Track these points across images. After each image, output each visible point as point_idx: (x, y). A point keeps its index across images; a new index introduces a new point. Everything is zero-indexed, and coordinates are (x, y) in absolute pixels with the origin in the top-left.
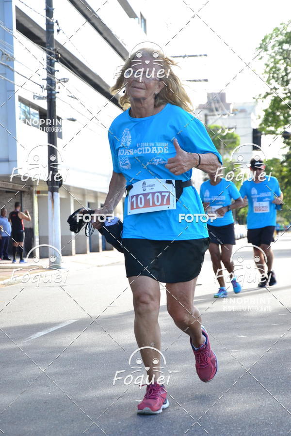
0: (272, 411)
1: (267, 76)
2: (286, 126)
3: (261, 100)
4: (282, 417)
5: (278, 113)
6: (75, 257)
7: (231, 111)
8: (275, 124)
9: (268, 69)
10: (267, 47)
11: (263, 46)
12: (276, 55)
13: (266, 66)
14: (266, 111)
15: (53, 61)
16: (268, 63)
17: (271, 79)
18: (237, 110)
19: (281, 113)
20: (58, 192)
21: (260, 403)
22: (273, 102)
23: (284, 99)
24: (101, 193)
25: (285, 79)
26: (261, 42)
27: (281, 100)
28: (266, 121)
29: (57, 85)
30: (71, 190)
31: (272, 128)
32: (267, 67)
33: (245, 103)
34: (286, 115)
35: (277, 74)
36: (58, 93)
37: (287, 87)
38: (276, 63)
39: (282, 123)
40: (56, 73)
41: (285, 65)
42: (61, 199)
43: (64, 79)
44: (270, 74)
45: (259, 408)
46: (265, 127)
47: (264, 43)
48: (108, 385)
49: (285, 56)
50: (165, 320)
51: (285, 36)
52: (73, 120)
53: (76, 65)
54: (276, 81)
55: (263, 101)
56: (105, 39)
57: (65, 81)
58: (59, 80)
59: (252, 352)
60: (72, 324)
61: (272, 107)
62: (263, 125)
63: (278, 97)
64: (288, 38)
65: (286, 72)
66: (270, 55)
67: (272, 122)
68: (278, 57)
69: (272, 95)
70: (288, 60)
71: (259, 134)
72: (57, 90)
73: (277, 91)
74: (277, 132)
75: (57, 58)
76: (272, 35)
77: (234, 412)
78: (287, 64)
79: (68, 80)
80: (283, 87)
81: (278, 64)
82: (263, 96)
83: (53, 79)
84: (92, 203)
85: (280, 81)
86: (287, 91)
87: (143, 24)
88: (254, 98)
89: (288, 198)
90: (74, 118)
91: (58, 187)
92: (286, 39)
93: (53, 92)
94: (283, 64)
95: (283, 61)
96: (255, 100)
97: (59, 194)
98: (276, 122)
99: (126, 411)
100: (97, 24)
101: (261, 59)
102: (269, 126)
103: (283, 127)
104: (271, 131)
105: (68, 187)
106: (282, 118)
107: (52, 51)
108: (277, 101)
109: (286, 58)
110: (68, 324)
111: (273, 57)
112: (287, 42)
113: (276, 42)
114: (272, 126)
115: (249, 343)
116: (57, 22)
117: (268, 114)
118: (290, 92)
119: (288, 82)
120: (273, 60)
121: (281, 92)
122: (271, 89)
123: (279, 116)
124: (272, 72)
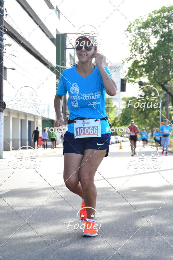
0: (125, 249)
1: (130, 47)
2: (141, 78)
3: (127, 62)
4: (131, 252)
5: (136, 70)
6: (12, 152)
7: (109, 68)
8: (134, 76)
9: (131, 44)
10: (131, 30)
11: (129, 30)
12: (136, 35)
13: (130, 42)
14: (129, 68)
15: (2, 33)
16: (132, 40)
17: (133, 50)
18: (112, 67)
19: (138, 70)
20: (3, 112)
21: (118, 243)
22: (133, 63)
23: (140, 62)
24: (29, 114)
25: (141, 50)
26: (128, 27)
27: (138, 62)
28: (129, 74)
29: (5, 48)
30: (11, 111)
31: (133, 79)
33: (117, 63)
34: (141, 71)
35: (137, 47)
36: (5, 52)
37: (143, 54)
38: (136, 40)
39: (139, 76)
40: (4, 40)
41: (142, 41)
42: (5, 117)
43: (9, 44)
45: (117, 246)
46: (129, 77)
47: (130, 28)
48: (28, 230)
49: (142, 36)
50: (64, 191)
51: (142, 24)
52: (14, 69)
53: (17, 36)
54: (136, 51)
55: (128, 63)
56: (35, 21)
57: (9, 45)
58: (6, 45)
59: (114, 213)
60: (8, 192)
61: (133, 66)
62: (127, 77)
63: (137, 60)
64: (144, 25)
65: (142, 46)
66: (133, 35)
67: (133, 75)
68: (138, 36)
69: (133, 59)
70: (143, 38)
71: (125, 82)
72: (4, 51)
73: (136, 57)
74: (135, 81)
75: (5, 31)
76: (134, 23)
77: (102, 249)
78: (143, 40)
79: (11, 45)
80: (140, 55)
81: (137, 40)
82: (128, 59)
83: (2, 44)
84: (23, 120)
85: (138, 51)
86: (142, 57)
87: (58, 13)
89: (141, 121)
90: (14, 68)
91: (3, 109)
92: (143, 26)
93: (2, 52)
94: (140, 41)
95: (141, 39)
96: (123, 62)
97: (3, 113)
98: (135, 75)
99: (37, 246)
100: (30, 12)
101: (127, 37)
102: (131, 77)
103: (139, 78)
104: (132, 80)
105: (9, 109)
106: (138, 72)
107: (2, 27)
108: (136, 63)
110: (5, 192)
111: (134, 36)
112: (143, 28)
113: (136, 28)
114: (132, 77)
115: (113, 207)
116: (6, 9)
117: (130, 70)
118: (144, 58)
119: (143, 52)
120: (134, 38)
121: (139, 58)
122: (133, 55)
123: (137, 72)
124: (134, 45)
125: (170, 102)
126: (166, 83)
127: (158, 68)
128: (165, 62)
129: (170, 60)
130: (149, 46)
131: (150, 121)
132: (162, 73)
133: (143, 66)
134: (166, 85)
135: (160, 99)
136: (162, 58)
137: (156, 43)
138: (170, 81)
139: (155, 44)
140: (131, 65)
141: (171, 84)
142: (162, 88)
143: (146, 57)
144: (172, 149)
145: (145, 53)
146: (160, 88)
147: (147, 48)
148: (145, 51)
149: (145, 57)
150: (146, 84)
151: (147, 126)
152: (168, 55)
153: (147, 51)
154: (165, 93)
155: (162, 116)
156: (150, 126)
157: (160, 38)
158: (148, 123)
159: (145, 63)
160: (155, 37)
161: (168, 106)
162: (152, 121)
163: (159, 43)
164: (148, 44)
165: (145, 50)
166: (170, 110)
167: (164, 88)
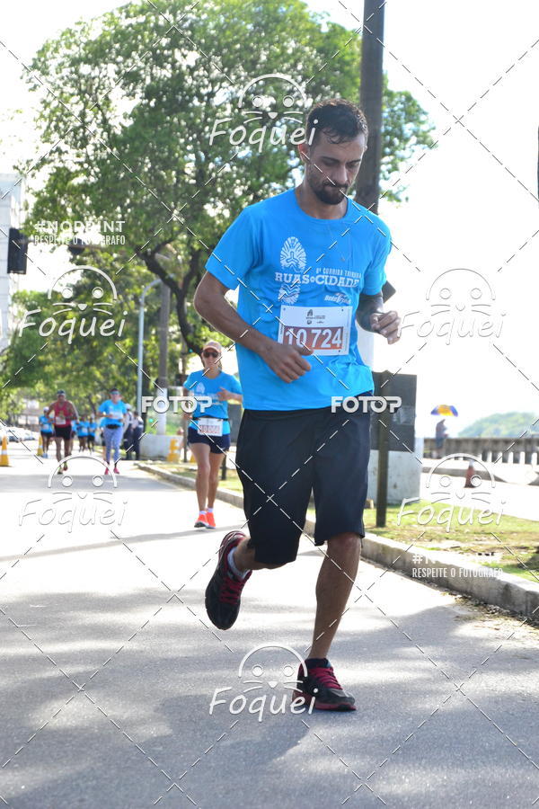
1: (45, 124)
3: (31, 173)
5: (62, 202)
9: (47, 113)
10: (46, 67)
11: (39, 65)
12: (65, 84)
13: (42, 106)
16: (48, 100)
17: (52, 132)
19: (68, 201)
22: (53, 178)
23: (77, 174)
25: (80, 135)
26: (36, 56)
27: (70, 175)
28: (38, 214)
32: (45, 108)
34: (78, 207)
35: (65, 124)
37: (84, 150)
38: (63, 100)
41: (81, 106)
44: (51, 121)
47: (42, 59)
49: (83, 88)
51: (84, 49)
54: (62, 137)
55: (33, 176)
61: (50, 188)
62: (31, 223)
63: (65, 169)
64: (90, 52)
65: (83, 121)
66: (53, 84)
68: (69, 89)
69: (52, 164)
70: (87, 96)
71: (22, 242)
73: (64, 157)
76: (58, 43)
78: (86, 103)
80: (75, 151)
81: (67, 102)
82: (33, 164)
85: (69, 139)
86: (82, 159)
88: (16, 168)
89: (75, 373)
92: (87, 55)
94: (77, 103)
95: (78, 97)
98: (58, 216)
101: (33, 89)
106: (69, 210)
108: (61, 177)
109: (85, 92)
111: (57, 88)
112: (87, 61)
113: (65, 60)
117: (42, 202)
118: (88, 161)
119: (85, 141)
120: (57, 93)
121: (71, 160)
122: (52, 152)
123: (63, 208)
124: (55, 118)
125: (171, 313)
126: (160, 247)
127: (136, 197)
128: (159, 178)
129: (174, 173)
130: (105, 121)
131: (105, 374)
132: (150, 216)
133: (85, 188)
134: (158, 256)
135: (141, 300)
136: (149, 166)
137: (130, 116)
138: (173, 243)
139: (125, 116)
140: (44, 185)
141: (175, 252)
142: (146, 267)
143: (95, 159)
144: (174, 470)
145: (95, 145)
146: (139, 264)
147: (102, 130)
148: (92, 141)
149: (92, 158)
150: (93, 251)
151: (96, 391)
152: (169, 158)
153: (99, 138)
154: (157, 280)
155: (144, 358)
156: (105, 391)
157: (141, 98)
158: (99, 382)
159: (92, 180)
160: (128, 95)
161: (166, 326)
162: (111, 376)
163: (138, 114)
164: (103, 115)
165: (94, 134)
166: (170, 341)
167: (154, 266)
